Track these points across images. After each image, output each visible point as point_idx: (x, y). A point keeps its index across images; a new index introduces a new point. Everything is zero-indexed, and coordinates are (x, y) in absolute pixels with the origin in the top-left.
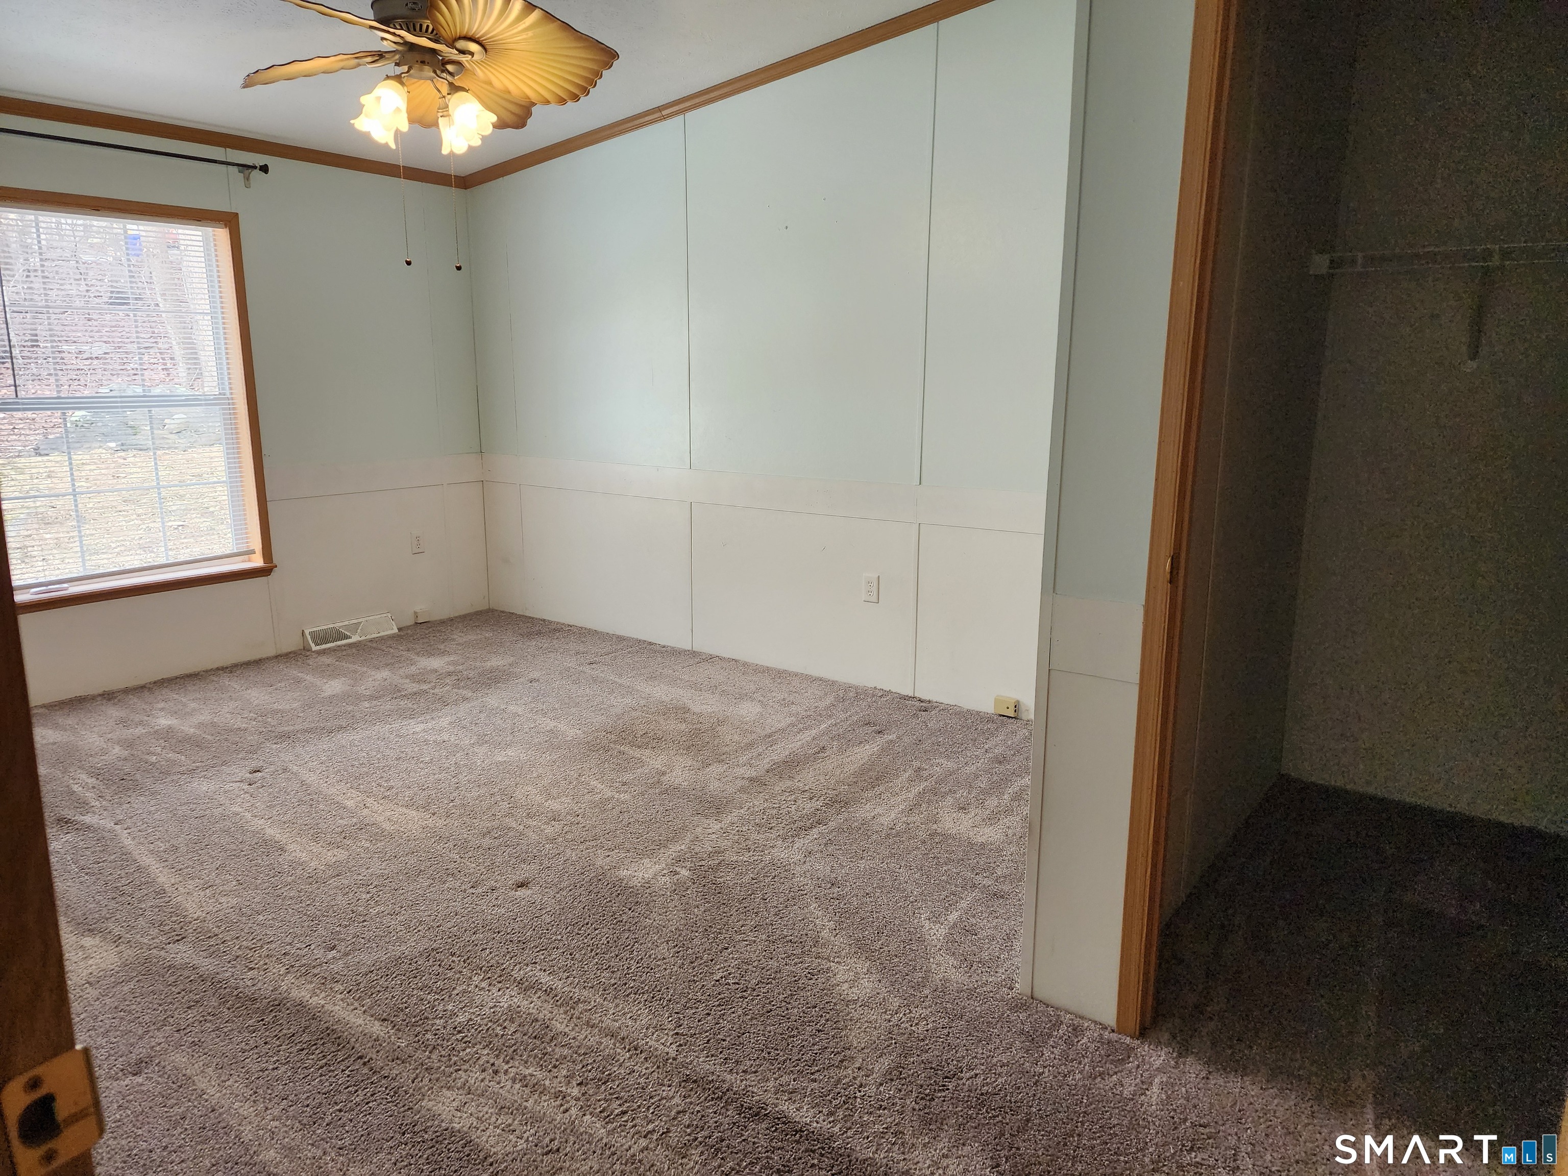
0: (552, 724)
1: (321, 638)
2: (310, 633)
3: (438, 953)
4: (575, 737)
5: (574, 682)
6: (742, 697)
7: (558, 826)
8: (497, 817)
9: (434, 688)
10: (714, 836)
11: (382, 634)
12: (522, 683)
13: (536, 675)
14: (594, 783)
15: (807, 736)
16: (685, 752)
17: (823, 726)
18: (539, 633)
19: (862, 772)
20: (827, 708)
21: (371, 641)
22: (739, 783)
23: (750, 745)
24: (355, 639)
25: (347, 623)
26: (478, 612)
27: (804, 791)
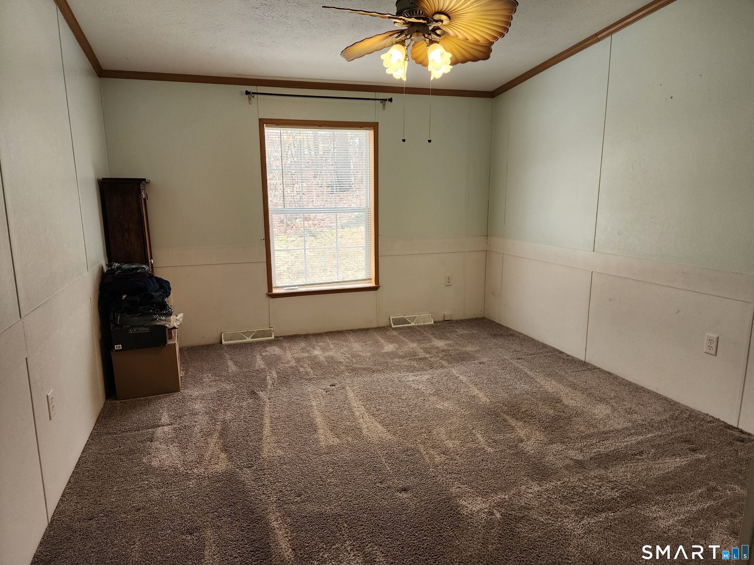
0: (477, 391)
1: (397, 321)
2: (392, 319)
3: (340, 518)
4: (484, 403)
5: (503, 369)
6: (601, 400)
7: (443, 457)
8: (417, 442)
9: (431, 357)
10: (531, 495)
11: (426, 323)
12: (475, 363)
13: (485, 360)
14: (479, 436)
15: (633, 440)
16: (543, 430)
17: (650, 435)
18: (502, 335)
19: (665, 478)
20: (661, 422)
21: (419, 326)
22: (568, 461)
23: (589, 436)
24: (413, 324)
25: (410, 316)
26: (477, 318)
27: (610, 481)
